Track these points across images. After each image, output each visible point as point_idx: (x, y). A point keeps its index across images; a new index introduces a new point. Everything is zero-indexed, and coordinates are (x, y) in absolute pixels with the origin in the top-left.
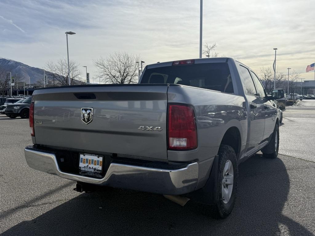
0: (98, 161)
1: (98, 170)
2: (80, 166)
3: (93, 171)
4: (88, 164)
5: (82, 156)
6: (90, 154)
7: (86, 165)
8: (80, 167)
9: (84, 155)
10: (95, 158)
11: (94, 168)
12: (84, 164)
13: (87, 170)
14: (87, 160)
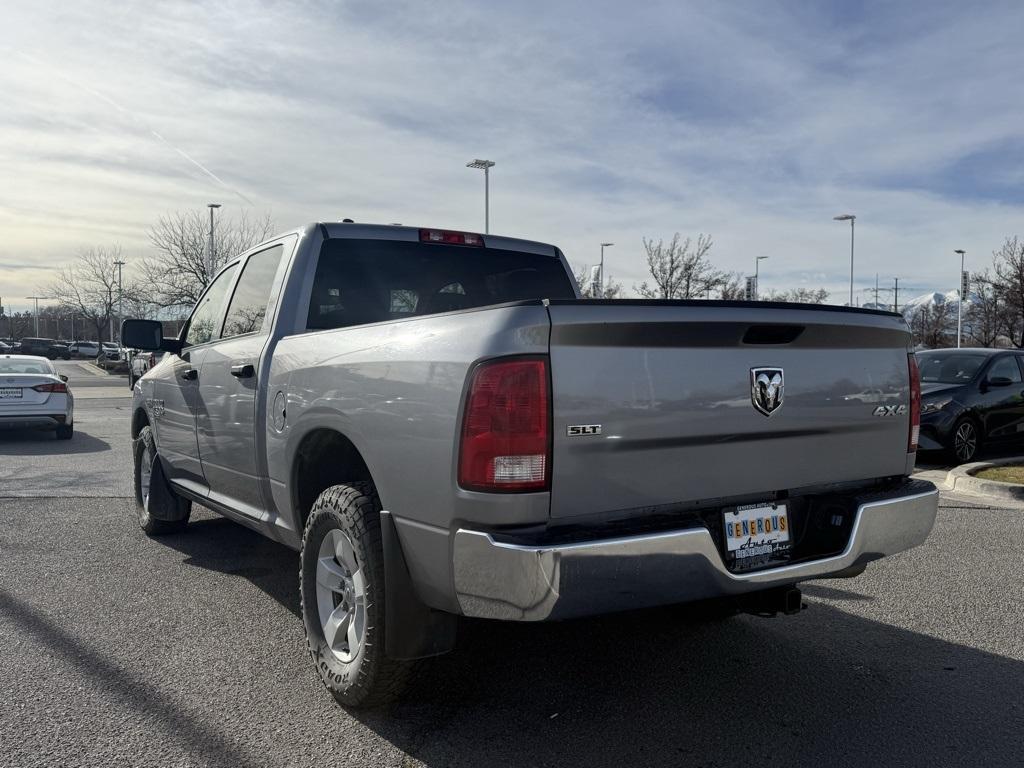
0: (775, 519)
1: (781, 544)
2: (730, 549)
3: (769, 549)
4: (748, 537)
5: (729, 517)
6: (752, 503)
7: (744, 539)
8: (734, 551)
9: (736, 513)
10: (766, 512)
11: (766, 542)
12: (739, 539)
13: (753, 553)
14: (745, 524)
